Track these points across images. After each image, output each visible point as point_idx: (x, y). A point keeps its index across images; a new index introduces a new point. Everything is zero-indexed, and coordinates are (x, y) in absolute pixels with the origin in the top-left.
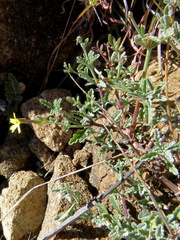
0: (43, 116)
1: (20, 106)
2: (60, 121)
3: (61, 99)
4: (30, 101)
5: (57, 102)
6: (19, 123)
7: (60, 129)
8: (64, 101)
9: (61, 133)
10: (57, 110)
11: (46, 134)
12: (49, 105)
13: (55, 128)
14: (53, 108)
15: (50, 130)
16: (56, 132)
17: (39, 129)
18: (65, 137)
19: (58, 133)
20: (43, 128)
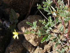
0: (29, 29)
1: (17, 24)
4: (22, 22)
5: (35, 23)
6: (17, 34)
7: (37, 35)
9: (37, 37)
10: (35, 27)
11: (30, 38)
12: (31, 25)
13: (35, 35)
14: (33, 26)
15: (32, 36)
16: (35, 36)
17: (27, 36)
18: (39, 39)
19: (36, 37)
20: (29, 35)
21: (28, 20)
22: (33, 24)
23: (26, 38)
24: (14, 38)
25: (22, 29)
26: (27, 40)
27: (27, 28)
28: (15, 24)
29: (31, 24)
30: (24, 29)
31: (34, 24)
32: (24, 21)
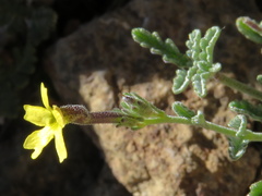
0: (141, 92)
1: (45, 47)
2: (209, 113)
3: (216, 30)
4: (88, 29)
5: (201, 42)
7: (207, 145)
8: (229, 31)
9: (212, 163)
10: (200, 73)
11: (152, 164)
12: (170, 53)
13: (189, 143)
14: (186, 63)
15: (169, 152)
16: (194, 157)
17: (122, 147)
18: (228, 179)
19: (201, 164)
20: (141, 142)
21: (135, 14)
22: (184, 49)
23: (116, 164)
24: (34, 156)
25: (85, 90)
26: (123, 179)
27: (130, 83)
28: (30, 50)
29: (165, 49)
30: (105, 87)
31: (191, 53)
32: (106, 21)
